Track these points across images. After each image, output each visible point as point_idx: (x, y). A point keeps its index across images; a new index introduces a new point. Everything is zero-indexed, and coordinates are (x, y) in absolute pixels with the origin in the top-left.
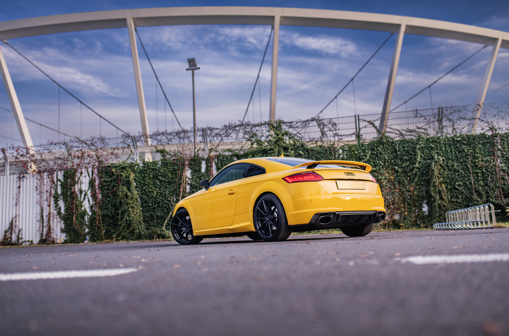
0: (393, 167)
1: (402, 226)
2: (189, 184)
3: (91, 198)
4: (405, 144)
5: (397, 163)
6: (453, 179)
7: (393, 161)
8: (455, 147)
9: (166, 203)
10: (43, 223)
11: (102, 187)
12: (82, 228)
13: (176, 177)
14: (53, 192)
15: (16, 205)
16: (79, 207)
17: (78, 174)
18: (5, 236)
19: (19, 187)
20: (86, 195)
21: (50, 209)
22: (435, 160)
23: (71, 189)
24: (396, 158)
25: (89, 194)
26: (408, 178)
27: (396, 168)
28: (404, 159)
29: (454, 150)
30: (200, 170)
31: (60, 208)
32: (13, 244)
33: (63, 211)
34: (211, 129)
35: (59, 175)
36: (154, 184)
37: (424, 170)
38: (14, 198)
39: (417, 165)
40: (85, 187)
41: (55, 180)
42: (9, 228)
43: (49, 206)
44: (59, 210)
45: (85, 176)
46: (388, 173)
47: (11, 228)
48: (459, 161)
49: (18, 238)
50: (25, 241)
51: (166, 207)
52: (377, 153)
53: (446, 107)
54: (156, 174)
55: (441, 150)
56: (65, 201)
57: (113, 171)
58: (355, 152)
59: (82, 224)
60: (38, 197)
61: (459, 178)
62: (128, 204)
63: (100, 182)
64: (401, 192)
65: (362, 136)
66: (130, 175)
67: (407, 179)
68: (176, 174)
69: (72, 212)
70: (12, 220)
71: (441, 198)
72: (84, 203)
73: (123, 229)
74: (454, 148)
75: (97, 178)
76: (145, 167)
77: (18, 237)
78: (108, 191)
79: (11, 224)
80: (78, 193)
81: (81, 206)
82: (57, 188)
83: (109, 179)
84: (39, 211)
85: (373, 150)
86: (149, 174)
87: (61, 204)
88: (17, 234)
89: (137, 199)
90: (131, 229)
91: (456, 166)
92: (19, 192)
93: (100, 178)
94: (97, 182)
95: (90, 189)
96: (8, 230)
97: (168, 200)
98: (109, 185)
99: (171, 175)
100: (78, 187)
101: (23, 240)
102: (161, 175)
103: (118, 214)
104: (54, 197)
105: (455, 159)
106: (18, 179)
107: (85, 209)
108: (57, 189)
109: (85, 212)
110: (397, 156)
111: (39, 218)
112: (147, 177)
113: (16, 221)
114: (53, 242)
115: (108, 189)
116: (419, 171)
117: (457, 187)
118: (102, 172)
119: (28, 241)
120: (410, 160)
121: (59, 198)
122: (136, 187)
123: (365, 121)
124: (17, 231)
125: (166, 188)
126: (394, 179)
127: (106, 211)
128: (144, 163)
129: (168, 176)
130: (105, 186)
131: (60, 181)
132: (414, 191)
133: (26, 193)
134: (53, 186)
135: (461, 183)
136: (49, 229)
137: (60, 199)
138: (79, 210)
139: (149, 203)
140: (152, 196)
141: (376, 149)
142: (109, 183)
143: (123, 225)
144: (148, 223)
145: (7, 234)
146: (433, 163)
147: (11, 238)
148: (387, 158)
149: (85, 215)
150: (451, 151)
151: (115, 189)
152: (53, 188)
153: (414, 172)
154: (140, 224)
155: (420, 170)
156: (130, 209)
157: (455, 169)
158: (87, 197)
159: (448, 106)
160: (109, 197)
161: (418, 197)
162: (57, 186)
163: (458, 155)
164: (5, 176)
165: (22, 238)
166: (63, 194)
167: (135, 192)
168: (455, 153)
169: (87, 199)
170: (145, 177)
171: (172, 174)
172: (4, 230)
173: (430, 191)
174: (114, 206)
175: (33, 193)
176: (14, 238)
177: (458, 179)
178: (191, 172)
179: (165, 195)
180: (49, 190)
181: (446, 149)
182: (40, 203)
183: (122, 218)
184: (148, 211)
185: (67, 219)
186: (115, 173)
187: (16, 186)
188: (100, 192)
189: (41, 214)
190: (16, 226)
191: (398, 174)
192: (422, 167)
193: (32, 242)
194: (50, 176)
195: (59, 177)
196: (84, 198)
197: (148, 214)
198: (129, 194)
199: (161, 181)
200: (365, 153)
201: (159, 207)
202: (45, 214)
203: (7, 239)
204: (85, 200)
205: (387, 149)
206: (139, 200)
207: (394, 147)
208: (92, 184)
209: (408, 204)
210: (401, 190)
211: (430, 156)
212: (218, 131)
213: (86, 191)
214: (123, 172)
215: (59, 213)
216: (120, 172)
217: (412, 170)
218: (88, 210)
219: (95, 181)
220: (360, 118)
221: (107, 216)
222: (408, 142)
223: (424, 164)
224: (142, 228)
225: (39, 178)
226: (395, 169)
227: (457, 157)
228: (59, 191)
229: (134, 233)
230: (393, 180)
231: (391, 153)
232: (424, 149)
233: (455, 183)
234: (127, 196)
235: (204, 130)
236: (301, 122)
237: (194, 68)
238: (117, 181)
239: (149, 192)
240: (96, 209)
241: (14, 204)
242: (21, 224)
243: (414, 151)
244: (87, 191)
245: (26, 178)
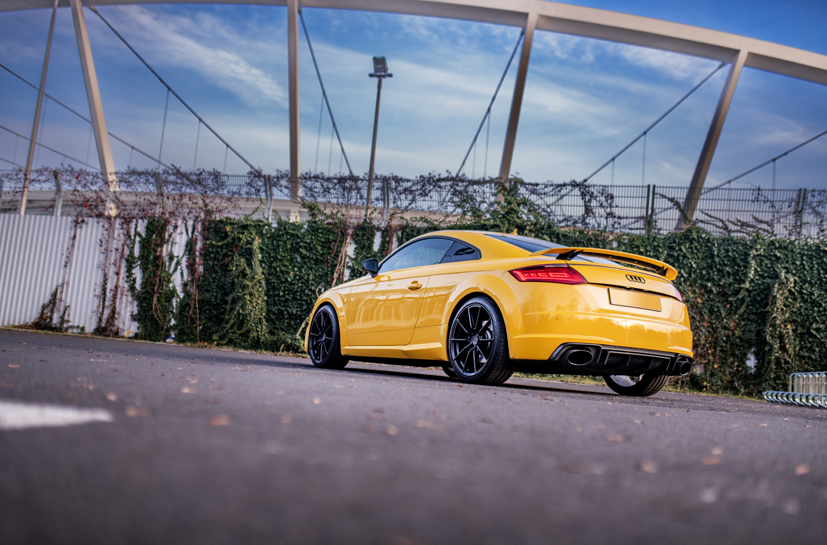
0: (704, 283)
1: (706, 387)
2: (349, 267)
3: (187, 270)
4: (729, 245)
5: (711, 278)
6: (808, 318)
7: (704, 272)
8: (819, 261)
9: (308, 295)
10: (104, 300)
11: (205, 255)
12: (165, 317)
13: (329, 254)
14: (127, 252)
15: (66, 266)
16: (165, 283)
17: (170, 228)
18: (42, 313)
19: (75, 237)
20: (178, 263)
21: (118, 279)
22: (781, 280)
23: (156, 251)
24: (710, 267)
25: (184, 263)
26: (728, 306)
27: (709, 285)
28: (725, 272)
29: (816, 266)
30: (370, 247)
31: (134, 281)
32: (52, 329)
33: (138, 286)
34: (398, 180)
35: (139, 225)
36: (291, 260)
37: (758, 295)
38: (63, 254)
39: (747, 285)
40: (179, 250)
41: (132, 233)
42: (50, 302)
43: (117, 274)
44: (132, 282)
45: (181, 233)
46: (694, 292)
47: (53, 301)
48: (824, 288)
49: (62, 320)
50: (72, 327)
51: (306, 301)
52: (679, 255)
53: (813, 191)
54: (297, 243)
55: (794, 263)
56: (144, 269)
57: (228, 229)
58: (639, 248)
59: (166, 310)
60: (102, 257)
61: (819, 316)
62: (244, 287)
63: (204, 245)
64: (712, 328)
65: (656, 222)
66: (253, 239)
67: (725, 307)
68: (330, 248)
69: (153, 289)
70: (57, 289)
71: (783, 348)
72: (173, 277)
73: (231, 327)
74: (818, 263)
75: (199, 238)
76: (280, 230)
77: (62, 318)
78: (216, 263)
79: (54, 295)
80: (166, 259)
81: (169, 281)
82: (134, 246)
83: (220, 244)
84: (100, 280)
85: (671, 248)
86: (285, 242)
87: (137, 273)
88: (62, 313)
89: (259, 282)
90: (244, 329)
91: (816, 295)
92: (73, 246)
93: (205, 238)
94: (199, 245)
95: (186, 255)
96: (48, 305)
97: (310, 290)
98: (217, 252)
99: (322, 249)
100: (167, 250)
101: (70, 324)
102: (305, 247)
103: (226, 303)
104: (127, 260)
105: (816, 283)
106: (74, 224)
107: (174, 287)
108: (133, 248)
109: (173, 293)
110: (713, 264)
111: (99, 291)
112: (281, 247)
113: (62, 292)
114: (117, 334)
115: (215, 258)
116: (749, 296)
117: (814, 333)
118: (209, 229)
119: (78, 327)
120: (735, 274)
121: (135, 263)
122: (261, 262)
123: (664, 197)
124: (62, 308)
125: (311, 269)
126: (703, 303)
127: (207, 295)
128: (280, 223)
129: (316, 249)
130: (212, 252)
131: (140, 235)
132: (735, 329)
133: (84, 249)
134: (128, 242)
135: (822, 326)
136: (113, 311)
137: (137, 266)
138: (164, 287)
139: (279, 290)
140: (286, 279)
141: (677, 248)
142: (218, 250)
143: (232, 321)
144: (274, 323)
145: (45, 312)
146: (776, 286)
147: (51, 318)
148: (694, 266)
149: (173, 297)
150: (811, 268)
151: (227, 260)
152: (128, 246)
153: (740, 296)
154: (261, 323)
155: (752, 295)
156: (248, 297)
157: (815, 300)
158: (179, 267)
159: (818, 188)
160: (216, 272)
161: (741, 340)
162: (134, 243)
163: (822, 276)
164: (54, 217)
165: (68, 321)
166: (142, 257)
167: (259, 270)
168: (819, 272)
169: (179, 271)
170: (278, 246)
171: (323, 247)
172: (41, 304)
173: (765, 332)
174: (221, 288)
175: (95, 249)
176: (56, 319)
177: (817, 318)
178: (356, 249)
179: (307, 281)
180: (120, 248)
181: (802, 264)
182: (103, 268)
183: (232, 309)
184: (275, 304)
185: (143, 299)
186: (229, 233)
187: (69, 234)
188: (202, 262)
189: (104, 286)
190: (61, 300)
191: (711, 296)
192: (755, 290)
193: (83, 329)
194: (125, 226)
195: (139, 230)
196: (175, 269)
197: (274, 309)
198: (248, 271)
199: (303, 257)
200: (658, 253)
201: (294, 299)
202: (110, 286)
203: (45, 320)
204: (176, 273)
205: (698, 250)
206: (264, 283)
207: (710, 249)
208: (190, 246)
209: (722, 351)
210: (712, 324)
211: (772, 273)
212: (409, 184)
213: (180, 258)
214: (243, 233)
215: (132, 288)
216: (239, 233)
217: (737, 292)
218: (179, 289)
219: (196, 244)
220: (657, 190)
221: (209, 302)
222: (735, 243)
223: (760, 285)
224: (263, 331)
225: (106, 226)
226: (707, 286)
227: (820, 279)
228: (137, 253)
229: (248, 337)
230: (700, 306)
231: (702, 259)
232: (762, 258)
233: (811, 324)
234: (244, 275)
235: (385, 180)
236: (552, 185)
237: (382, 74)
238: (232, 247)
239: (282, 272)
240: (193, 290)
241: (63, 263)
242: (69, 297)
243: (745, 261)
244: (182, 258)
245: (87, 224)
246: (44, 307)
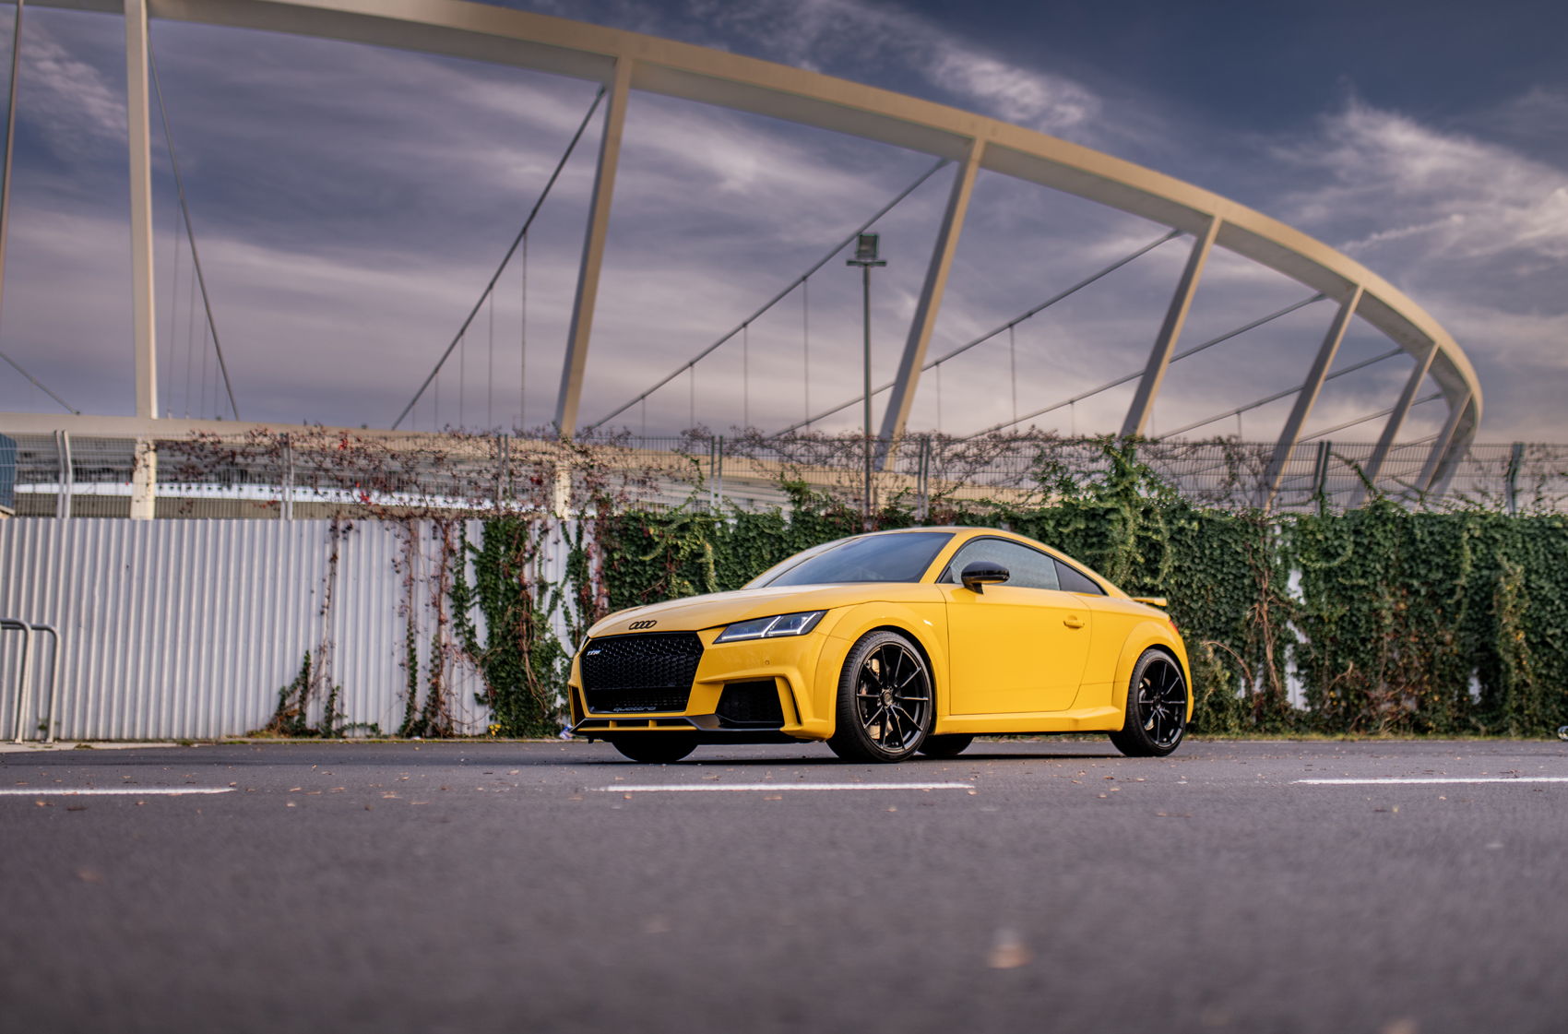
0: (1407, 580)
1: (1431, 728)
3: (576, 607)
4: (1433, 525)
5: (1416, 573)
6: (1540, 622)
7: (1406, 566)
8: (1545, 542)
10: (414, 671)
11: (612, 577)
14: (451, 581)
15: (322, 613)
16: (536, 633)
17: (534, 534)
18: (282, 704)
19: (334, 559)
20: (557, 595)
21: (439, 630)
22: (1506, 571)
23: (510, 576)
24: (1412, 558)
25: (569, 595)
26: (1439, 611)
27: (1416, 583)
28: (1433, 564)
29: (1542, 549)
31: (472, 632)
32: (312, 733)
33: (481, 638)
34: (946, 441)
35: (468, 529)
37: (1476, 593)
38: (312, 592)
39: (1463, 581)
40: (555, 572)
41: (457, 545)
42: (297, 682)
43: (445, 622)
44: (467, 636)
45: (556, 543)
46: (1393, 595)
47: (301, 683)
48: (1554, 578)
49: (329, 715)
50: (353, 726)
52: (1370, 543)
53: (1532, 446)
55: (1514, 547)
56: (490, 610)
57: (652, 531)
58: (1314, 535)
59: (546, 681)
61: (1552, 618)
63: (607, 561)
64: (1424, 644)
65: (1330, 495)
66: (702, 547)
67: (1435, 612)
69: (519, 646)
70: (308, 661)
71: (1520, 667)
72: (550, 621)
74: (1543, 546)
75: (594, 548)
76: (747, 529)
77: (329, 709)
78: (635, 592)
79: (304, 670)
80: (533, 589)
81: (544, 630)
82: (463, 569)
83: (642, 558)
84: (399, 634)
85: (1357, 532)
86: (759, 549)
87: (476, 617)
88: (324, 699)
91: (1547, 589)
92: (333, 574)
93: (608, 549)
94: (594, 565)
95: (572, 580)
96: (294, 688)
98: (635, 572)
100: (533, 573)
101: (346, 722)
104: (453, 596)
105: (1544, 573)
106: (329, 533)
107: (554, 639)
108: (461, 572)
109: (554, 648)
110: (1417, 554)
111: (401, 655)
112: (753, 558)
114: (446, 733)
115: (632, 584)
116: (1465, 596)
117: (1549, 640)
118: (610, 531)
119: (363, 726)
120: (1445, 567)
121: (468, 601)
123: (1340, 457)
124: (325, 693)
126: (1408, 610)
128: (740, 516)
130: (625, 574)
131: (473, 549)
132: (1452, 643)
133: (357, 579)
134: (451, 561)
135: (1558, 631)
136: (435, 688)
137: (474, 605)
138: (535, 640)
141: (1368, 533)
142: (637, 568)
145: (287, 703)
146: (1502, 579)
147: (303, 715)
148: (1393, 557)
149: (556, 656)
150: (1536, 552)
151: (657, 585)
152: (451, 570)
153: (1456, 597)
155: (1469, 594)
157: (1545, 596)
158: (560, 603)
159: (1536, 442)
161: (1462, 658)
162: (462, 564)
163: (1551, 562)
164: (282, 522)
165: (341, 716)
166: (482, 588)
168: (1546, 557)
169: (560, 610)
170: (749, 557)
172: (276, 688)
173: (1495, 645)
175: (381, 579)
176: (313, 715)
177: (1552, 621)
180: (436, 575)
181: (1524, 547)
182: (406, 611)
185: (498, 665)
186: (657, 539)
187: (321, 553)
189: (409, 645)
190: (319, 678)
191: (1418, 600)
192: (1471, 587)
193: (374, 728)
194: (439, 534)
195: (468, 538)
196: (553, 607)
200: (1342, 541)
202: (422, 645)
203: (289, 717)
204: (554, 613)
205: (1394, 535)
207: (1410, 534)
208: (576, 564)
209: (1440, 676)
210: (1421, 638)
211: (1490, 561)
212: (959, 448)
213: (559, 585)
214: (683, 537)
215: (470, 646)
216: (674, 538)
217: (1451, 592)
218: (565, 642)
219: (588, 559)
220: (1333, 449)
222: (1440, 522)
223: (1476, 580)
225: (405, 535)
226: (1412, 585)
227: (1549, 567)
228: (470, 579)
230: (1404, 614)
231: (1399, 546)
232: (1477, 542)
233: (1545, 629)
235: (924, 440)
236: (1184, 444)
237: (869, 261)
238: (662, 563)
241: (315, 608)
242: (336, 671)
243: (1457, 546)
244: (563, 585)
245: (358, 531)
246: (284, 694)
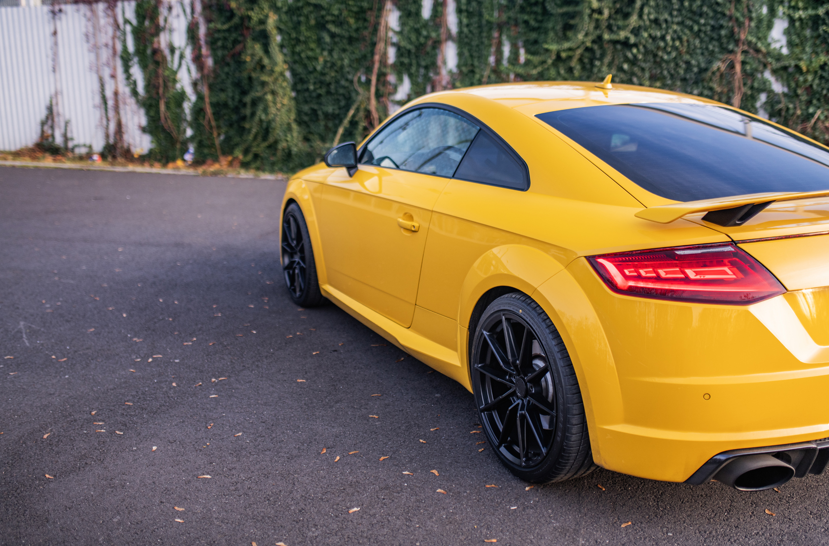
2: (393, 44)
3: (194, 65)
9: (344, 87)
10: (106, 110)
11: (212, 43)
12: (178, 127)
13: (366, 28)
14: (119, 47)
15: (54, 70)
16: (170, 84)
17: (163, 11)
18: (43, 132)
19: (55, 33)
20: (182, 57)
21: (116, 83)
23: (152, 43)
25: (188, 53)
30: (418, 14)
31: (135, 83)
32: (58, 151)
33: (141, 88)
35: (126, 10)
36: (319, 41)
38: (48, 57)
40: (179, 39)
42: (47, 118)
43: (113, 76)
44: (132, 86)
45: (178, 16)
47: (50, 117)
49: (66, 139)
50: (78, 146)
51: (343, 95)
54: (323, 17)
56: (144, 66)
59: (179, 118)
60: (93, 56)
62: (264, 84)
63: (208, 29)
66: (267, 16)
68: (365, 20)
69: (158, 93)
70: (51, 102)
72: (179, 75)
73: (255, 138)
75: (201, 21)
77: (65, 136)
78: (225, 53)
79: (50, 109)
80: (167, 52)
81: (175, 81)
82: (126, 38)
83: (226, 27)
84: (96, 86)
86: (307, 17)
87: (137, 72)
88: (63, 129)
89: (282, 74)
90: (271, 139)
92: (56, 44)
93: (208, 21)
94: (202, 31)
95: (190, 45)
96: (46, 121)
97: (347, 80)
98: (225, 39)
99: (356, 22)
100: (165, 40)
101: (75, 143)
102: (333, 22)
103: (245, 105)
104: (122, 58)
106: (51, 15)
107: (182, 88)
108: (125, 41)
109: (183, 95)
111: (98, 100)
112: (303, 24)
113: (57, 104)
114: (127, 153)
115: (223, 47)
118: (210, 8)
119: (85, 146)
121: (131, 61)
122: (282, 46)
124: (62, 124)
125: (344, 50)
127: (223, 96)
129: (348, 23)
130: (219, 39)
131: (130, 23)
134: (118, 34)
136: (119, 125)
137: (134, 64)
138: (170, 89)
139: (307, 82)
140: (315, 69)
142: (225, 35)
143: (254, 131)
144: (308, 126)
145: (45, 130)
147: (53, 137)
149: (184, 101)
151: (239, 47)
152: (119, 39)
154: (289, 128)
156: (269, 97)
158: (183, 62)
160: (228, 65)
162: (124, 33)
165: (72, 139)
166: (137, 52)
167: (279, 58)
169: (184, 67)
170: (299, 23)
171: (357, 19)
174: (237, 84)
175: (82, 47)
176: (58, 138)
178: (400, 17)
179: (342, 67)
180: (110, 43)
182: (97, 70)
183: (253, 114)
184: (306, 102)
185: (150, 105)
186: (236, 11)
187: (48, 30)
188: (209, 53)
189: (102, 93)
190: (58, 114)
194: (110, 12)
195: (127, 16)
196: (180, 65)
197: (306, 108)
198: (266, 61)
199: (333, 36)
201: (329, 93)
202: (109, 93)
203: (47, 139)
204: (181, 69)
206: (288, 74)
208: (192, 32)
213: (182, 50)
214: (252, 9)
215: (135, 93)
216: (247, 10)
218: (189, 90)
219: (198, 28)
221: (225, 105)
224: (294, 140)
225: (89, 14)
228: (131, 48)
229: (276, 149)
234: (263, 67)
238: (241, 30)
239: (308, 58)
240: (205, 91)
241: (51, 69)
242: (66, 110)
244: (185, 49)
245: (66, 13)
246: (43, 124)
